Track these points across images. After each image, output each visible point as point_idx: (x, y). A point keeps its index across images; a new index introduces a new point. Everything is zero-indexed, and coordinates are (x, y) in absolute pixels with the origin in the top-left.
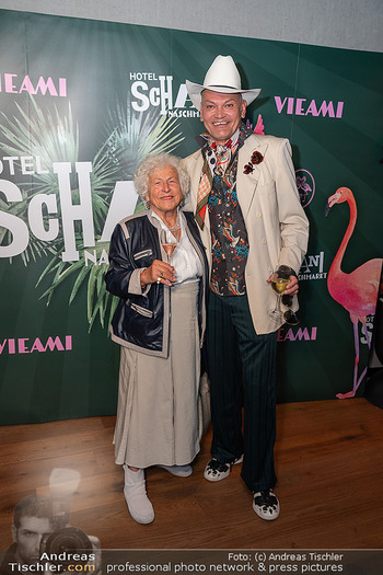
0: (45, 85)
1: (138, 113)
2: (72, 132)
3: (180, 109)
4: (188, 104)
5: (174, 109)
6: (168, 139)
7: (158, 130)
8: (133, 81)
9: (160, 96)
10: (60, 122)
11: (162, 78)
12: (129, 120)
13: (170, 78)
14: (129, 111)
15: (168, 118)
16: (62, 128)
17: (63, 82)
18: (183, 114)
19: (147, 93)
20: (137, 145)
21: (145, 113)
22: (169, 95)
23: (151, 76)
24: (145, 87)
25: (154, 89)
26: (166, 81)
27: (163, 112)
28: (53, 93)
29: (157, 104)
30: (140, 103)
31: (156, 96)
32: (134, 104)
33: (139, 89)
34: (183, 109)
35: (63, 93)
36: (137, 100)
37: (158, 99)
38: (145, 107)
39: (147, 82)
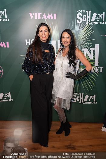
0: (50, 16)
1: (78, 24)
2: (57, 31)
3: (93, 22)
4: (96, 20)
5: (91, 22)
6: (88, 32)
7: (85, 29)
8: (78, 13)
9: (86, 18)
10: (54, 28)
11: (87, 12)
12: (75, 26)
13: (90, 11)
14: (76, 23)
15: (88, 25)
16: (54, 29)
17: (55, 15)
18: (94, 23)
19: (82, 17)
20: (78, 34)
21: (81, 24)
22: (89, 17)
23: (83, 11)
24: (81, 15)
25: (84, 16)
26: (89, 13)
27: (87, 23)
28: (52, 19)
29: (85, 20)
30: (79, 20)
31: (85, 18)
32: (78, 21)
33: (80, 16)
34: (94, 22)
35: (55, 18)
36: (78, 19)
37: (86, 19)
38: (81, 21)
39: (82, 13)
